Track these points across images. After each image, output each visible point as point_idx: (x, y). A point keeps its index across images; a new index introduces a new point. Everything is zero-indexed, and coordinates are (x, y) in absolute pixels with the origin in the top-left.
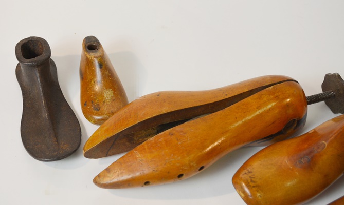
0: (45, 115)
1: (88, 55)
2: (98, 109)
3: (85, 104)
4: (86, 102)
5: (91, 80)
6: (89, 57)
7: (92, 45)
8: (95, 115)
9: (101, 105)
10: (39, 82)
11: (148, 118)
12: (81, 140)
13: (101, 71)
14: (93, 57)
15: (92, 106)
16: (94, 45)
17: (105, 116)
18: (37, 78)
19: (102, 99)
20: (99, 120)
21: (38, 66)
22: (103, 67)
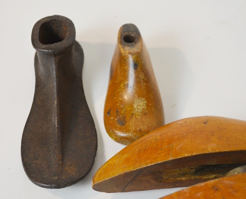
0: (55, 120)
1: (122, 49)
2: (123, 123)
3: (108, 113)
4: (110, 110)
5: (121, 82)
6: (122, 51)
7: (129, 36)
8: (118, 130)
9: (127, 118)
10: (55, 76)
11: (186, 155)
12: (94, 161)
13: (135, 73)
14: (127, 52)
15: (116, 117)
16: (132, 37)
17: (130, 135)
18: (53, 70)
19: (131, 110)
20: (122, 138)
21: (55, 55)
22: (139, 68)
